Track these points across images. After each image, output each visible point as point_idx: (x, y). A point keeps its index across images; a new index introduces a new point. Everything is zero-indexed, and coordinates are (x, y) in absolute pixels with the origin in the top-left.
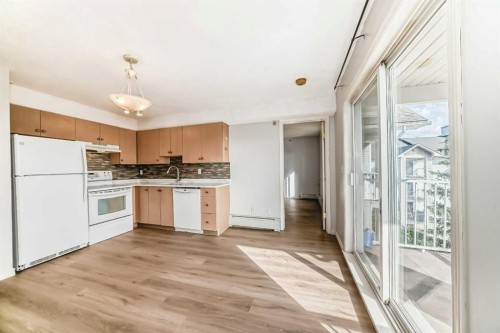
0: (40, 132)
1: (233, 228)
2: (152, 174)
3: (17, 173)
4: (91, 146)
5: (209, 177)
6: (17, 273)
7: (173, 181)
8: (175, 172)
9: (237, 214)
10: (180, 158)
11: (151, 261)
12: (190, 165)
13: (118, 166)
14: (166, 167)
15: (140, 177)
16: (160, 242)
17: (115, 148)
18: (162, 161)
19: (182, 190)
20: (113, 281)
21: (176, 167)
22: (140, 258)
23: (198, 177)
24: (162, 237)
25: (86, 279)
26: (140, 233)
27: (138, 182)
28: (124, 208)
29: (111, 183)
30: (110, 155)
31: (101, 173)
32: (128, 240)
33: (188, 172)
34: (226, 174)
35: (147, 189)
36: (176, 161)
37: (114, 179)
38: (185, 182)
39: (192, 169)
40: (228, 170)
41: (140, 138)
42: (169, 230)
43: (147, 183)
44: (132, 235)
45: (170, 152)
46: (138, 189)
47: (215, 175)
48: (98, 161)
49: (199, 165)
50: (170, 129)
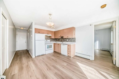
0: (39, 33)
1: (76, 56)
2: (57, 40)
3: (36, 40)
4: (46, 35)
5: (70, 42)
6: (35, 57)
7: (61, 42)
8: (62, 40)
9: (77, 52)
10: (63, 37)
11: (55, 61)
12: (65, 38)
13: (51, 39)
14: (60, 39)
15: (55, 41)
16: (58, 56)
17: (50, 35)
18: (59, 38)
19: (63, 45)
20: (47, 63)
21: (62, 39)
22: (53, 59)
23: (67, 41)
24: (58, 55)
25: (43, 61)
26: (54, 53)
27: (55, 42)
28: (52, 48)
29: (50, 42)
30: (50, 37)
31: (48, 40)
32: (52, 54)
33: (65, 40)
34: (74, 41)
35: (56, 44)
36: (62, 37)
37: (50, 41)
38: (64, 43)
39: (66, 40)
40: (75, 40)
41: (55, 33)
42: (60, 54)
43: (57, 42)
44: (53, 53)
45: (61, 36)
46: (54, 44)
47: (71, 41)
48: (48, 38)
49: (67, 38)
50: (61, 30)
